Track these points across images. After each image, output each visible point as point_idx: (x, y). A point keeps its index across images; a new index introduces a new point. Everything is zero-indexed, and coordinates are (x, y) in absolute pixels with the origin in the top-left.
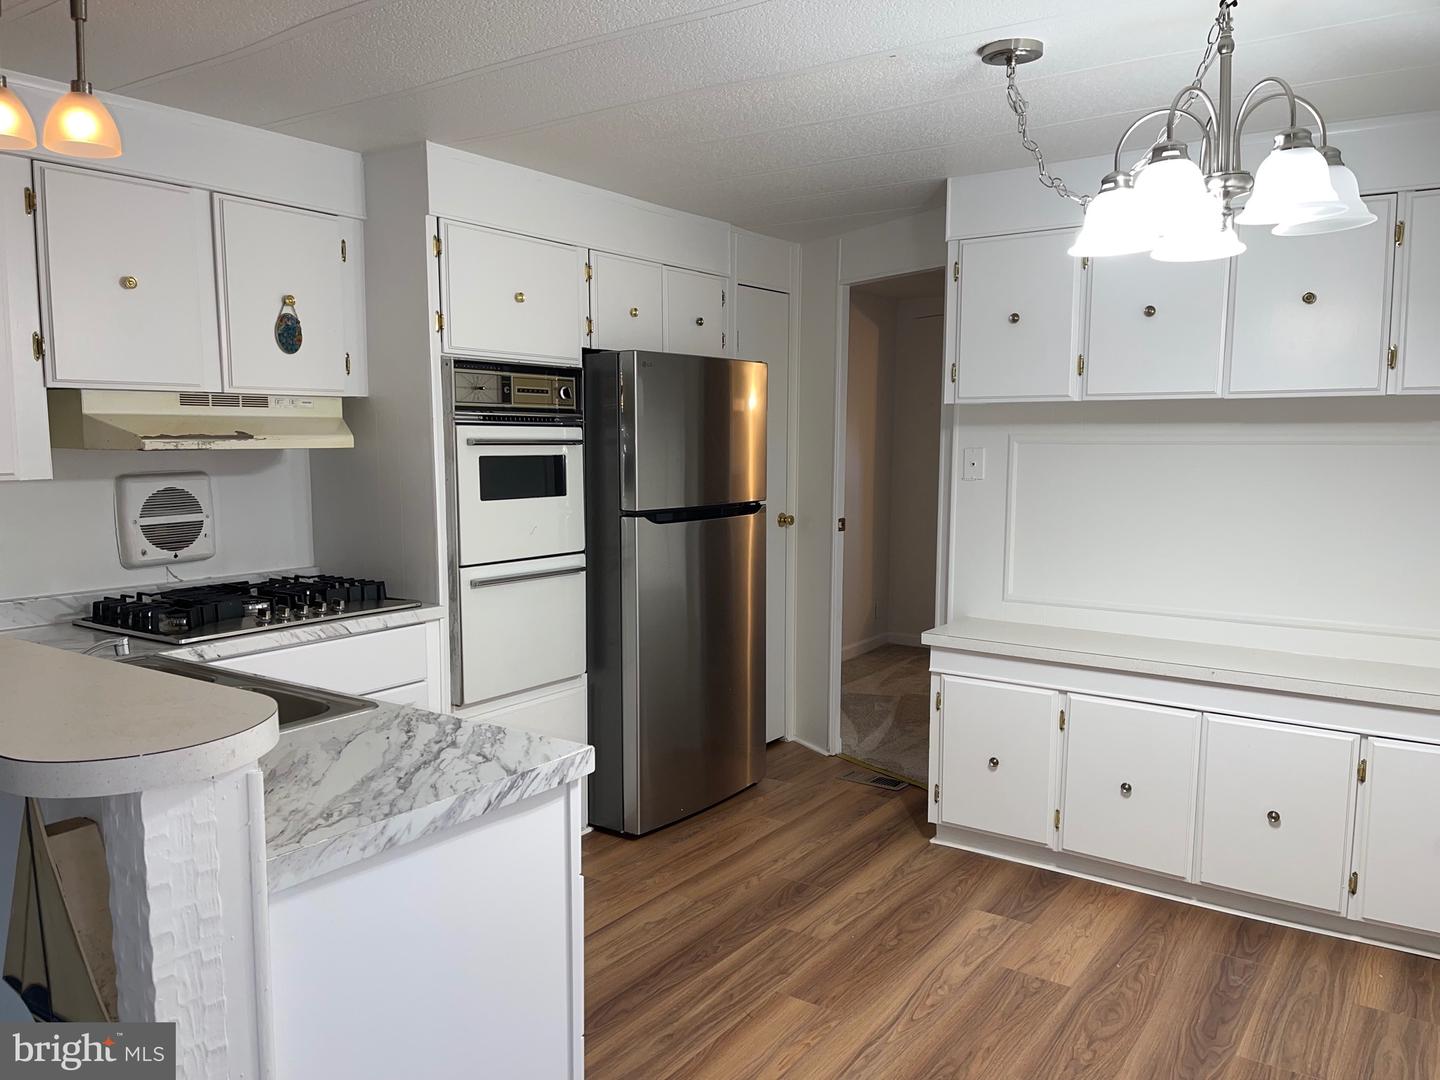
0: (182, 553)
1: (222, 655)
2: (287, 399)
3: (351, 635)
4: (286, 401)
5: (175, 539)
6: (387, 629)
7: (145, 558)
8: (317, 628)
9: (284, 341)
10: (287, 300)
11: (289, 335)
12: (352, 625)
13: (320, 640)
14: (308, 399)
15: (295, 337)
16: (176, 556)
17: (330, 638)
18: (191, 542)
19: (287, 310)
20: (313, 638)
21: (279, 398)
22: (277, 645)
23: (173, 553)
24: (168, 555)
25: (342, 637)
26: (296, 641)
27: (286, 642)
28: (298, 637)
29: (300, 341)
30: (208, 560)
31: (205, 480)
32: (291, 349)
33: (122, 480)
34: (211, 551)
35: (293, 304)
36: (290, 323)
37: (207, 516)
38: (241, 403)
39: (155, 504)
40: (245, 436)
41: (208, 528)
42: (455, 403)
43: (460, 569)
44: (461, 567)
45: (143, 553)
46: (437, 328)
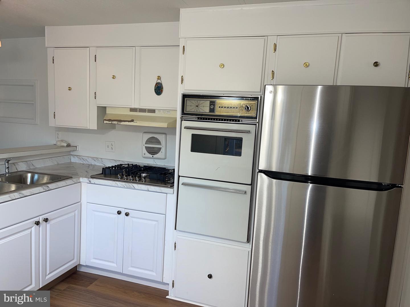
0: (155, 156)
1: (95, 183)
2: (161, 111)
3: (135, 189)
5: (153, 152)
6: (148, 191)
8: (124, 183)
9: (157, 91)
10: (159, 78)
11: (159, 89)
12: (136, 186)
13: (124, 187)
16: (153, 157)
17: (127, 188)
18: (157, 153)
19: (159, 81)
20: (122, 186)
21: (159, 110)
22: (111, 185)
24: (151, 156)
26: (116, 185)
27: (114, 185)
28: (117, 184)
29: (162, 91)
30: (165, 160)
31: (164, 136)
32: (159, 94)
33: (144, 134)
34: (163, 157)
35: (160, 79)
36: (159, 85)
37: (163, 146)
38: (147, 111)
39: (149, 141)
40: (132, 121)
41: (163, 150)
42: (185, 112)
43: (179, 176)
44: (180, 176)
45: (145, 154)
46: (182, 82)
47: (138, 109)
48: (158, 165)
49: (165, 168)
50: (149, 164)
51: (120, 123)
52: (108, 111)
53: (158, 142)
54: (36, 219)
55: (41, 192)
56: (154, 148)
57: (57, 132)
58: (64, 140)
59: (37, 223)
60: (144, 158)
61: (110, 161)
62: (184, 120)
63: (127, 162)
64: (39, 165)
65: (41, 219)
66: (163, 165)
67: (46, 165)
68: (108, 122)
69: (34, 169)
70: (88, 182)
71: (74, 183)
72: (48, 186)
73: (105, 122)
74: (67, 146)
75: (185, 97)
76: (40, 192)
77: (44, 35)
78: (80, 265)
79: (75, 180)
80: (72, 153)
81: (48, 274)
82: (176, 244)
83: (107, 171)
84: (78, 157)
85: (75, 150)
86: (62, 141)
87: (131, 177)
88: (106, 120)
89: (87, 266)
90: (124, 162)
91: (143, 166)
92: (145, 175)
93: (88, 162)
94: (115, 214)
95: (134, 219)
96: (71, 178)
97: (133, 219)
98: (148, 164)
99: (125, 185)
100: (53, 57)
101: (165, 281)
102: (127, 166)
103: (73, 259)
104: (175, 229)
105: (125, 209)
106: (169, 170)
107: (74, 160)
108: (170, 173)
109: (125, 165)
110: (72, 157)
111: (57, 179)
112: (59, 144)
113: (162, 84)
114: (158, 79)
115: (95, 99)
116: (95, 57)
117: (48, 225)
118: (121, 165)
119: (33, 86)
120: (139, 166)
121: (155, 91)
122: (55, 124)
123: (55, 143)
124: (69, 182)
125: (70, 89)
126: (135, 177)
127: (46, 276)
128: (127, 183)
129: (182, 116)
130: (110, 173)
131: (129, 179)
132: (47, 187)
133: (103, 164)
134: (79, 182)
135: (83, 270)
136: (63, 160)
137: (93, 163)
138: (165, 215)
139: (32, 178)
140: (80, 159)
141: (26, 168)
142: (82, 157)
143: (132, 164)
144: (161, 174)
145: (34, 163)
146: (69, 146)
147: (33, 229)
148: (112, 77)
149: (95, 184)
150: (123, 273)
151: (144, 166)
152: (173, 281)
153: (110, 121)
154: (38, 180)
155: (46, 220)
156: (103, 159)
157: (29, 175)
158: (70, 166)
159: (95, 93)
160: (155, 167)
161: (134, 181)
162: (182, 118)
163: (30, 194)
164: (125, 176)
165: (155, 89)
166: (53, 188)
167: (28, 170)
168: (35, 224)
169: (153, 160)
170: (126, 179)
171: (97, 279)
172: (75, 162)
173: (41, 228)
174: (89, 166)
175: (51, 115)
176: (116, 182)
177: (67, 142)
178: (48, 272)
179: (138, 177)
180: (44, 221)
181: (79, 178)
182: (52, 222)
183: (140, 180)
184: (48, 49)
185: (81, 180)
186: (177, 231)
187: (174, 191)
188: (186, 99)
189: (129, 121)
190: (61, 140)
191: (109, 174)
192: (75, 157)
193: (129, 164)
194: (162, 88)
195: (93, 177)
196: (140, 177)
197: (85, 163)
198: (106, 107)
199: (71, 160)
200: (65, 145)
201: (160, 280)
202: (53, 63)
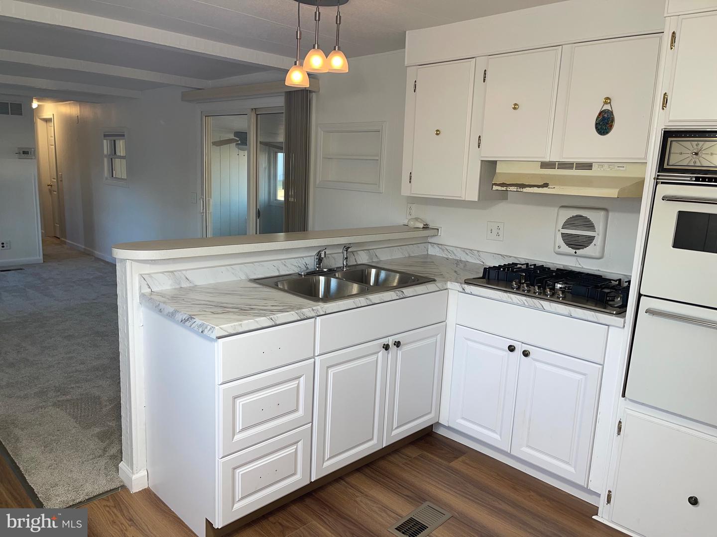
0: (579, 252)
1: (473, 293)
3: (544, 310)
4: (606, 166)
5: (576, 243)
6: (571, 316)
7: (559, 250)
8: (524, 298)
9: (599, 127)
10: (608, 100)
11: (604, 123)
12: (545, 304)
13: (524, 305)
14: (621, 164)
15: (607, 123)
16: (576, 253)
17: (529, 307)
18: (586, 247)
19: (607, 107)
21: (601, 164)
23: (575, 250)
24: (571, 251)
25: (537, 309)
26: (510, 300)
27: (504, 299)
28: (511, 298)
29: (611, 127)
30: (600, 260)
31: (602, 213)
32: (603, 133)
33: (560, 209)
34: (597, 254)
35: (610, 103)
36: (606, 116)
37: (598, 234)
38: (574, 167)
39: (571, 223)
40: (546, 185)
41: (598, 241)
42: (665, 166)
43: (640, 295)
44: (642, 295)
45: (559, 247)
46: (663, 107)
47: (557, 164)
48: (584, 268)
49: (602, 276)
50: (567, 266)
51: (522, 190)
52: (500, 169)
53: (590, 226)
54: (385, 341)
55: (393, 299)
56: (578, 236)
57: (410, 205)
58: (419, 218)
59: (386, 347)
60: (557, 254)
61: (493, 256)
62: (662, 183)
63: (523, 260)
64: (385, 256)
65: (390, 341)
66: (596, 270)
67: (393, 258)
68: (499, 188)
69: (377, 262)
70: (461, 290)
71: (438, 289)
72: (403, 292)
73: (495, 188)
74: (423, 228)
75: (668, 135)
76: (391, 299)
77: (404, 47)
78: (438, 424)
79: (439, 285)
80: (430, 240)
81: (396, 428)
82: (623, 424)
83: (493, 274)
84: (440, 246)
85: (436, 235)
86: (417, 219)
87: (536, 287)
88: (496, 184)
89: (449, 428)
90: (519, 259)
91: (555, 270)
92: (561, 286)
93: (456, 255)
94: (505, 351)
95: (538, 364)
96: (434, 280)
97: (536, 364)
98: (564, 266)
99: (525, 302)
100: (415, 82)
101: (592, 487)
102: (524, 267)
103: (430, 413)
104: (624, 395)
105: (523, 343)
106: (610, 280)
107: (433, 251)
108: (613, 287)
109: (522, 265)
110: (430, 246)
111: (413, 282)
112: (412, 224)
113: (612, 112)
114: (605, 103)
115: (479, 147)
116: (485, 74)
117: (400, 353)
118: (516, 264)
119: (379, 131)
120: (549, 269)
121: (596, 128)
122: (411, 191)
123: (406, 222)
124: (430, 287)
125: (438, 133)
126: (545, 289)
127: (392, 430)
128: (530, 299)
129: (658, 176)
130: (497, 278)
131: (522, 289)
132: (401, 293)
133: (480, 260)
134: (446, 289)
135: (441, 432)
136: (417, 251)
137: (464, 257)
138: (601, 366)
139: (377, 275)
140: (443, 250)
141: (368, 260)
142: (446, 247)
143: (535, 265)
144: (597, 287)
145: (378, 252)
146: (426, 227)
147: (380, 354)
148: (513, 106)
149: (471, 294)
150: (512, 453)
151: (557, 269)
152: (610, 492)
153: (503, 187)
154: (386, 279)
155: (398, 344)
156: (481, 253)
157: (373, 271)
158: (427, 260)
159: (480, 137)
160: (580, 273)
161: (542, 296)
162: (657, 179)
163: (380, 302)
164: (525, 285)
165: (596, 124)
166: (408, 296)
167: (370, 264)
168: (383, 347)
169: (574, 258)
170: (527, 291)
171: (464, 453)
172: (434, 254)
173: (390, 355)
174: (458, 262)
175: (405, 178)
176: (509, 294)
177: (423, 221)
178: (395, 425)
179: (551, 289)
180: (395, 344)
181: (446, 281)
182: (404, 348)
183: (552, 295)
184: (408, 68)
185: (449, 285)
186: (625, 400)
187: (625, 322)
188: (670, 139)
189: (538, 186)
190: (415, 218)
191: (495, 279)
192: (435, 246)
193: (528, 263)
194: (613, 120)
195: (468, 282)
196: (553, 289)
197: (451, 257)
198: (497, 161)
199: (427, 251)
200: (421, 226)
201: (582, 482)
202: (415, 91)
